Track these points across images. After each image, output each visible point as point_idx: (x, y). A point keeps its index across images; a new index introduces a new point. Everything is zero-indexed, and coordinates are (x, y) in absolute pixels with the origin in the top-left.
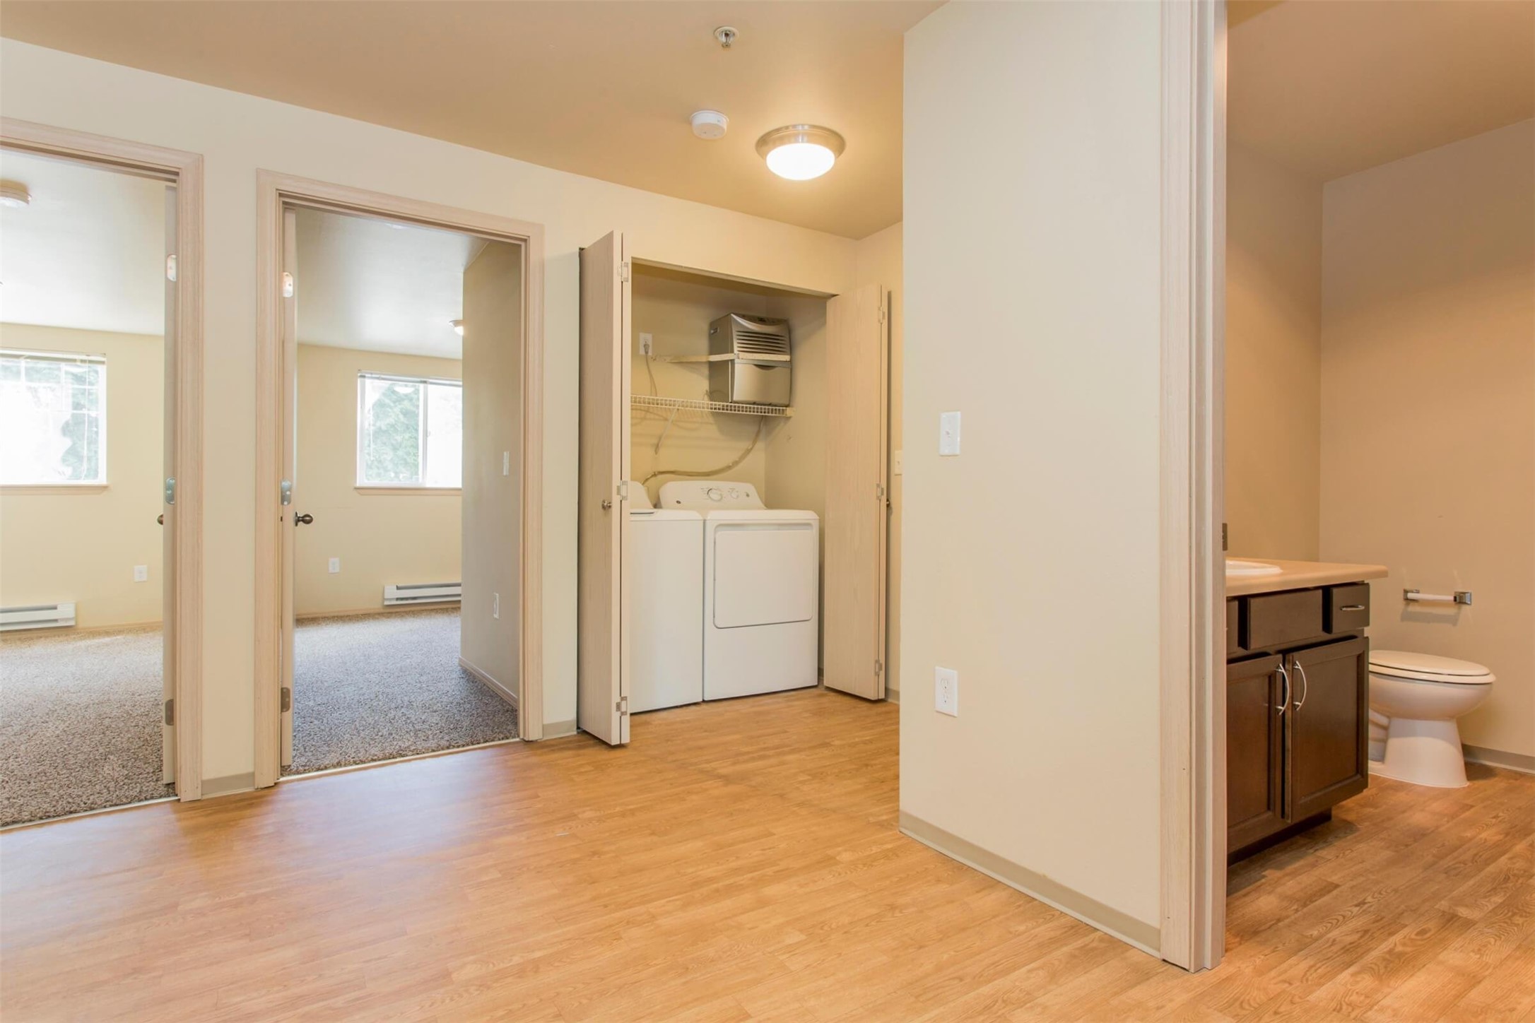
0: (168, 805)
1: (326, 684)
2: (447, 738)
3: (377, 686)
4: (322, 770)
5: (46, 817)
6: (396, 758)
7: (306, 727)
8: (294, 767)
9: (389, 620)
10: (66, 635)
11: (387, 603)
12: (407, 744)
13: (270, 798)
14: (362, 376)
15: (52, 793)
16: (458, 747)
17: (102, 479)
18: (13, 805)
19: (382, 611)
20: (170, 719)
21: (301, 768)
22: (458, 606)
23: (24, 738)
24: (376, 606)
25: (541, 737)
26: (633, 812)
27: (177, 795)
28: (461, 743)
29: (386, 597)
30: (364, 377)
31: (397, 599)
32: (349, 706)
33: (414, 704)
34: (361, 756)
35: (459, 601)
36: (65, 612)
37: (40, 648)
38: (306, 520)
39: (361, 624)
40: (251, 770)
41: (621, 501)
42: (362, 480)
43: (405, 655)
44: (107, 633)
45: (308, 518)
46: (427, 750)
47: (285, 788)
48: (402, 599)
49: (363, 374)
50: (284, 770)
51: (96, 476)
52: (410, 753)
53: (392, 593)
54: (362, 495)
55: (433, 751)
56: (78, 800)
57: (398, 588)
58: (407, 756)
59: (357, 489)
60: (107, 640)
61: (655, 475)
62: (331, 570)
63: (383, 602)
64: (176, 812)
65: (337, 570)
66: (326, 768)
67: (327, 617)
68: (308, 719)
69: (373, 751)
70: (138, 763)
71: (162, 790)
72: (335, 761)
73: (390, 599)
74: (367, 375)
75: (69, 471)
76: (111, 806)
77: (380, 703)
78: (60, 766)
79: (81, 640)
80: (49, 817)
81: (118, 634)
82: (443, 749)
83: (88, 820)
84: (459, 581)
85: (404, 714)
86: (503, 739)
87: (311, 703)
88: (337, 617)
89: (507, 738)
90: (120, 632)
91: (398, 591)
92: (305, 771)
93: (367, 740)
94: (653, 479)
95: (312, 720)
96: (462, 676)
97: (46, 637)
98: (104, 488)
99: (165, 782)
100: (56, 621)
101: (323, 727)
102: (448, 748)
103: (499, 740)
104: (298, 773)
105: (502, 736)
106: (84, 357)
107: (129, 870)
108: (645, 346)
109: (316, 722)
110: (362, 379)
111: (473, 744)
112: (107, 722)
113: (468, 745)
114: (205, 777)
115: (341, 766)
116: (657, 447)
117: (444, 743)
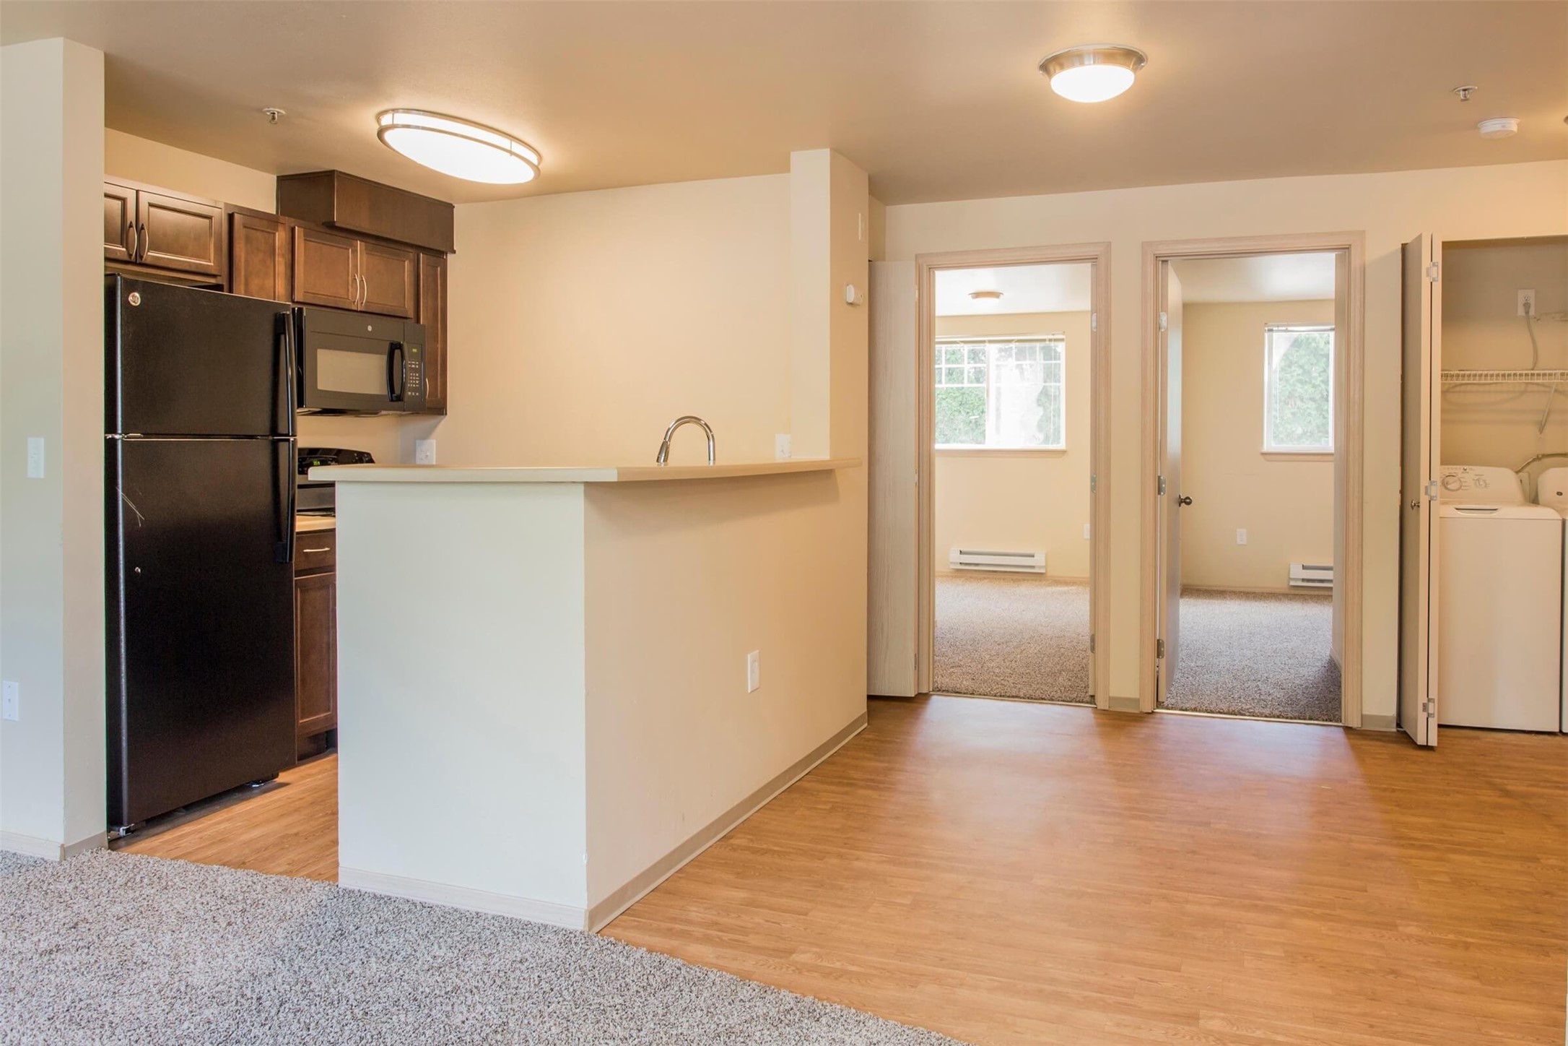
0: (1090, 709)
1: (1209, 652)
2: (1281, 709)
3: (1248, 661)
4: (1183, 710)
5: (1030, 698)
6: (1236, 715)
7: (1183, 680)
8: (1166, 704)
9: (1290, 602)
10: (1040, 581)
11: (1292, 583)
12: (1247, 707)
13: (1146, 719)
14: (1270, 330)
15: (1034, 686)
16: (1287, 718)
17: (1062, 445)
18: (1015, 687)
19: (1287, 591)
20: (1093, 649)
21: (1170, 706)
22: (1330, 593)
23: (1019, 650)
24: (1280, 585)
25: (1360, 726)
26: (1394, 791)
27: (1095, 704)
28: (1290, 715)
29: (1291, 577)
30: (1272, 330)
31: (1303, 580)
32: (1219, 672)
33: (1270, 680)
34: (1212, 708)
35: (1331, 589)
36: (1039, 561)
37: (1025, 589)
38: (1187, 501)
39: (1262, 602)
40: (1138, 697)
41: (1430, 501)
42: (1270, 445)
43: (1286, 638)
44: (1066, 583)
45: (1188, 500)
46: (1261, 715)
47: (1158, 716)
48: (1309, 580)
49: (1271, 328)
50: (1159, 704)
51: (1057, 440)
52: (1248, 714)
53: (1297, 573)
54: (1268, 461)
55: (1266, 716)
56: (1046, 693)
57: (1304, 568)
58: (1245, 715)
59: (1263, 454)
60: (1066, 588)
61: (1538, 458)
62: (1239, 542)
63: (1289, 582)
64: (1093, 713)
65: (1244, 542)
66: (1186, 710)
67: (1234, 592)
68: (1186, 675)
69: (1221, 706)
70: (1077, 680)
71: (1088, 699)
72: (1193, 707)
73: (1296, 580)
74: (1275, 329)
75: (1041, 436)
76: (1062, 701)
77: (1243, 675)
78: (1037, 672)
79: (1049, 586)
80: (1032, 698)
81: (1072, 585)
82: (1274, 717)
83: (1050, 705)
84: (1331, 564)
85: (1257, 686)
86: (1326, 720)
87: (1192, 664)
88: (1244, 592)
89: (1331, 721)
90: (1074, 583)
91: (1304, 571)
92: (1172, 709)
93: (1221, 698)
94: (1536, 463)
95: (1189, 676)
96: (1326, 665)
97: (1028, 580)
98: (1064, 452)
99: (1090, 694)
100: (1033, 567)
101: (1194, 683)
102: (1278, 717)
103: (1323, 720)
104: (1167, 708)
105: (1326, 717)
106: (1051, 337)
107: (1068, 735)
108: (1524, 305)
109: (1191, 678)
110: (1270, 333)
111: (1300, 719)
112: (1062, 650)
113: (1295, 718)
114: (1111, 695)
115: (1196, 711)
116: (1542, 427)
117: (1277, 712)
